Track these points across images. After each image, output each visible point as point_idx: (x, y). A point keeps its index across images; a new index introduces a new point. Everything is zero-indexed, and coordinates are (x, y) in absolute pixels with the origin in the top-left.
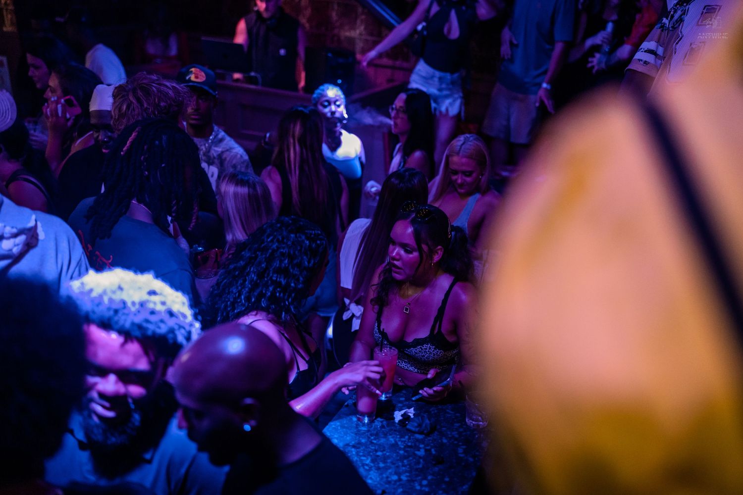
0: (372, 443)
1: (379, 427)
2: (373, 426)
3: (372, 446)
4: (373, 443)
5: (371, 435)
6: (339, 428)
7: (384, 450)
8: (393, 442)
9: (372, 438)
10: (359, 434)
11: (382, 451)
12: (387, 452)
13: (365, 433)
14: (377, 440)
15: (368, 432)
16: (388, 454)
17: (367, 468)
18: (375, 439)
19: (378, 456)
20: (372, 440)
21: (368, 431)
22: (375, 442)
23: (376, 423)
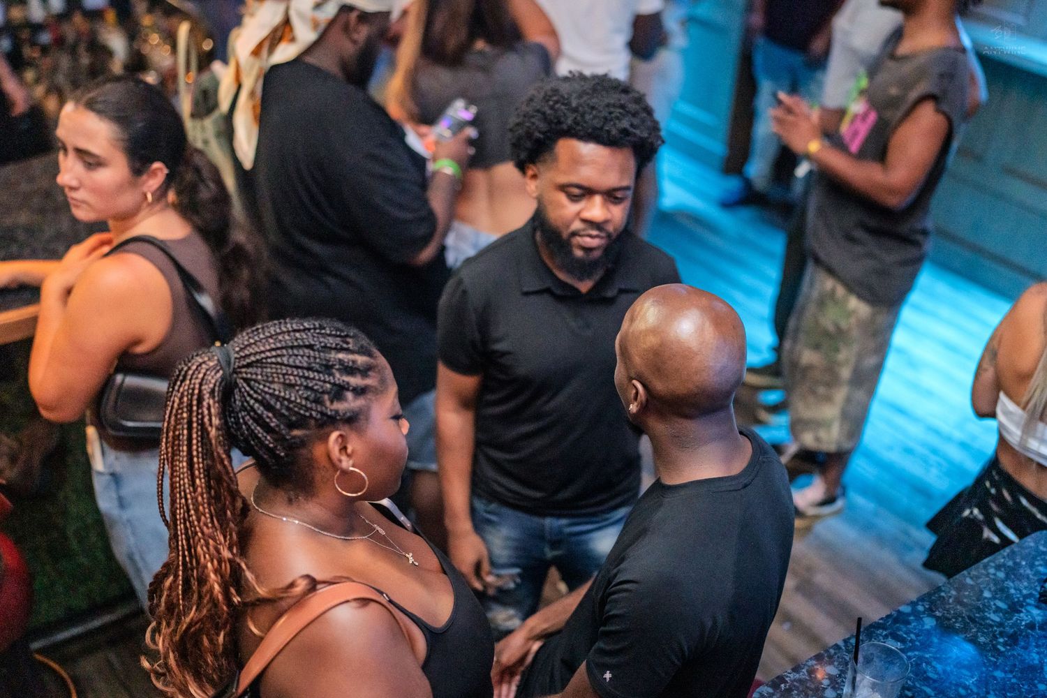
0: (995, 649)
1: (1023, 623)
2: (1014, 618)
3: (993, 656)
4: (999, 650)
5: (1002, 634)
6: (951, 601)
7: (1011, 672)
8: (1036, 662)
9: (1001, 640)
10: (981, 624)
11: (1006, 672)
12: (1014, 677)
13: (991, 626)
14: (1008, 648)
15: (997, 627)
16: (1014, 680)
17: (962, 692)
18: (1005, 644)
19: (995, 678)
20: (999, 643)
21: (1000, 625)
22: (1002, 649)
23: (1022, 615)
